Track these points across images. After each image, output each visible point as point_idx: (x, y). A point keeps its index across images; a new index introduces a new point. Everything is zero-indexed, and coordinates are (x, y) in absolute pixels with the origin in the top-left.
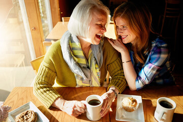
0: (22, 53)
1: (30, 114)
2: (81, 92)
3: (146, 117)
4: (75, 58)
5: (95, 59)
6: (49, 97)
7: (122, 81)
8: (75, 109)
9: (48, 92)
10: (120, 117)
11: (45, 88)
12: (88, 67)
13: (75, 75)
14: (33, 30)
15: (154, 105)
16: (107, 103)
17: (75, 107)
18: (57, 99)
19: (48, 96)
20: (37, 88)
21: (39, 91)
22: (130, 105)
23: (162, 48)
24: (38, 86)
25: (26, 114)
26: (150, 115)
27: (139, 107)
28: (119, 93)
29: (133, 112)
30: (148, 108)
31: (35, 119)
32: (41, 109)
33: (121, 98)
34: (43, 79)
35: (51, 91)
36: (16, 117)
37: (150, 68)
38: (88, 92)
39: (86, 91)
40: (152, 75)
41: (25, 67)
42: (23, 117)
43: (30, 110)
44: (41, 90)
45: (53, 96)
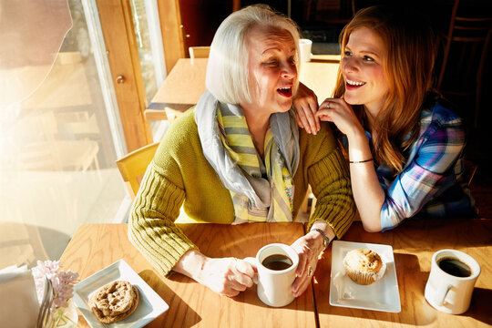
0: (92, 137)
1: (121, 290)
2: (241, 235)
3: (405, 299)
4: (233, 153)
5: (282, 157)
6: (168, 249)
7: (342, 207)
8: (231, 278)
9: (164, 236)
10: (340, 296)
11: (158, 225)
12: (265, 176)
13: (232, 194)
14: (119, 82)
15: (423, 267)
16: (307, 263)
17: (230, 272)
18: (186, 253)
19: (165, 245)
20: (137, 227)
21: (143, 232)
22: (365, 268)
23: (449, 130)
24: (142, 221)
25: (113, 290)
26: (413, 293)
27: (386, 272)
28: (336, 238)
29: (373, 284)
30: (410, 274)
31: (134, 302)
32: (146, 276)
33: (342, 250)
34: (154, 205)
35: (172, 235)
36: (89, 297)
37: (418, 177)
38: (261, 236)
39: (256, 233)
40: (422, 197)
41: (99, 172)
42: (105, 296)
43: (121, 280)
44: (149, 230)
45: (177, 247)
